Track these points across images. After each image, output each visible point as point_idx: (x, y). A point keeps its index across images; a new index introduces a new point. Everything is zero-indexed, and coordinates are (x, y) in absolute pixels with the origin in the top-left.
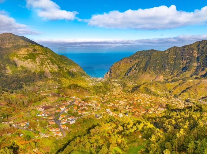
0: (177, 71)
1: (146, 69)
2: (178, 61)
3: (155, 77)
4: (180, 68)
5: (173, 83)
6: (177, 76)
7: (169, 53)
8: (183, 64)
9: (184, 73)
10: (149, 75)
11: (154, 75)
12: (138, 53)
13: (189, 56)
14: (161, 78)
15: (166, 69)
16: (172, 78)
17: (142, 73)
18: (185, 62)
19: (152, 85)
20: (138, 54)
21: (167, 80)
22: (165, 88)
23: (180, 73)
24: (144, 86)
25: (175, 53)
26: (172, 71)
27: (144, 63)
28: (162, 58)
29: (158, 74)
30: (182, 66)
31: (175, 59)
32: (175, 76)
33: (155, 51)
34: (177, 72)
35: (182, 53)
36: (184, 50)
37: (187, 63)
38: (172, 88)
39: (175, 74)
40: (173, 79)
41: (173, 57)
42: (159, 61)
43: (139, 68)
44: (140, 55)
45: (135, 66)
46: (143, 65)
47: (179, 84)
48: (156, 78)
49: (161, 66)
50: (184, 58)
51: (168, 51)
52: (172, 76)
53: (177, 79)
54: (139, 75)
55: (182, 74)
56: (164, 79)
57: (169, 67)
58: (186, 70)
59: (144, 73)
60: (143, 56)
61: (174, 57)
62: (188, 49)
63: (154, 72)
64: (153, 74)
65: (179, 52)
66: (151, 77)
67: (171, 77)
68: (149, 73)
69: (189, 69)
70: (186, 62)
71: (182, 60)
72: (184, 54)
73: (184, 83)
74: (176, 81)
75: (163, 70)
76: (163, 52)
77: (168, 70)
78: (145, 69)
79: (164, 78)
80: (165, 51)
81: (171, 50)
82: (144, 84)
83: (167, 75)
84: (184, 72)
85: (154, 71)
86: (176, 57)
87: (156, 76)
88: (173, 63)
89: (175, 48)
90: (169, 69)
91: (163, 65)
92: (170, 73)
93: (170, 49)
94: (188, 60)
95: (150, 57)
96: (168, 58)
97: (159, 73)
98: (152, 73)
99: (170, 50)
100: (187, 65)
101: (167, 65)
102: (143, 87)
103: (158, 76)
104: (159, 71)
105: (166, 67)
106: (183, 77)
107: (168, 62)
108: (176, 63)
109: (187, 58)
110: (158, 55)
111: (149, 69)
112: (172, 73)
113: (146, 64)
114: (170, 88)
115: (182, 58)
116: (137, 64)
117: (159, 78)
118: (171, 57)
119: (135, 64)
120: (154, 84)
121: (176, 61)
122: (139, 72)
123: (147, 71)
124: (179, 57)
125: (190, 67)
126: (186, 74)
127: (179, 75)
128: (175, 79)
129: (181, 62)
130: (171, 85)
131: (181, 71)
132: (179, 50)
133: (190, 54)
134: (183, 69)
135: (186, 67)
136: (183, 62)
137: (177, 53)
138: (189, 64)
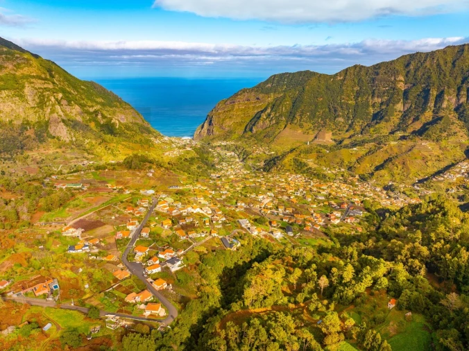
0: (361, 121)
2: (364, 99)
3: (313, 136)
4: (368, 114)
5: (355, 149)
6: (361, 133)
7: (344, 79)
8: (373, 106)
9: (377, 126)
10: (300, 131)
11: (311, 132)
12: (274, 79)
13: (387, 89)
14: (328, 138)
15: (338, 116)
16: (350, 137)
17: (283, 126)
18: (378, 100)
19: (311, 153)
20: (275, 81)
21: (341, 142)
22: (338, 160)
23: (369, 126)
24: (293, 157)
25: (357, 82)
26: (350, 122)
27: (288, 103)
28: (329, 92)
29: (320, 128)
30: (371, 110)
31: (358, 94)
32: (357, 134)
33: (314, 74)
34: (360, 124)
35: (373, 80)
36: (377, 74)
37: (382, 104)
38: (354, 159)
39: (358, 129)
40: (353, 138)
41: (353, 91)
42: (322, 99)
43: (277, 115)
44: (278, 84)
45: (269, 111)
46: (286, 108)
47: (367, 151)
48: (316, 137)
49: (327, 110)
50: (376, 91)
51: (343, 74)
52: (351, 132)
53: (362, 139)
54: (279, 131)
55: (372, 129)
56: (335, 140)
57: (343, 113)
58: (381, 119)
59: (289, 125)
60: (285, 87)
61: (355, 89)
62: (385, 73)
63: (310, 125)
64: (310, 128)
65: (365, 79)
66: (306, 135)
67: (348, 135)
68: (301, 126)
69: (386, 117)
70: (380, 100)
71: (373, 96)
72: (377, 82)
73: (379, 148)
74: (362, 143)
75: (330, 120)
76: (331, 77)
77: (341, 119)
78: (291, 117)
79: (333, 138)
80: (336, 75)
81: (348, 73)
82: (292, 151)
83: (339, 131)
84: (377, 123)
85: (312, 122)
86: (359, 88)
87: (316, 132)
88: (352, 102)
89: (358, 69)
90: (343, 117)
91: (331, 108)
92: (347, 127)
93: (347, 70)
94: (386, 97)
95: (302, 89)
96: (343, 91)
97: (323, 126)
98: (308, 125)
99: (346, 74)
100: (384, 107)
101: (339, 109)
102: (290, 158)
103: (320, 133)
104: (322, 122)
105: (337, 113)
106: (375, 136)
107: (343, 101)
108: (360, 103)
109: (384, 93)
110: (319, 84)
111: (301, 118)
112: (351, 126)
113: (293, 106)
114: (349, 160)
115: (373, 93)
116: (274, 105)
117: (324, 138)
118: (349, 89)
119: (268, 105)
120: (314, 151)
121: (360, 99)
122: (277, 123)
123: (296, 121)
124: (366, 89)
125: (388, 114)
126: (381, 129)
127: (367, 130)
128: (359, 140)
129: (370, 102)
130: (351, 154)
131: (370, 122)
132: (367, 74)
133: (391, 83)
134: (375, 117)
135: (381, 112)
136: (374, 102)
137: (363, 81)
138: (387, 106)
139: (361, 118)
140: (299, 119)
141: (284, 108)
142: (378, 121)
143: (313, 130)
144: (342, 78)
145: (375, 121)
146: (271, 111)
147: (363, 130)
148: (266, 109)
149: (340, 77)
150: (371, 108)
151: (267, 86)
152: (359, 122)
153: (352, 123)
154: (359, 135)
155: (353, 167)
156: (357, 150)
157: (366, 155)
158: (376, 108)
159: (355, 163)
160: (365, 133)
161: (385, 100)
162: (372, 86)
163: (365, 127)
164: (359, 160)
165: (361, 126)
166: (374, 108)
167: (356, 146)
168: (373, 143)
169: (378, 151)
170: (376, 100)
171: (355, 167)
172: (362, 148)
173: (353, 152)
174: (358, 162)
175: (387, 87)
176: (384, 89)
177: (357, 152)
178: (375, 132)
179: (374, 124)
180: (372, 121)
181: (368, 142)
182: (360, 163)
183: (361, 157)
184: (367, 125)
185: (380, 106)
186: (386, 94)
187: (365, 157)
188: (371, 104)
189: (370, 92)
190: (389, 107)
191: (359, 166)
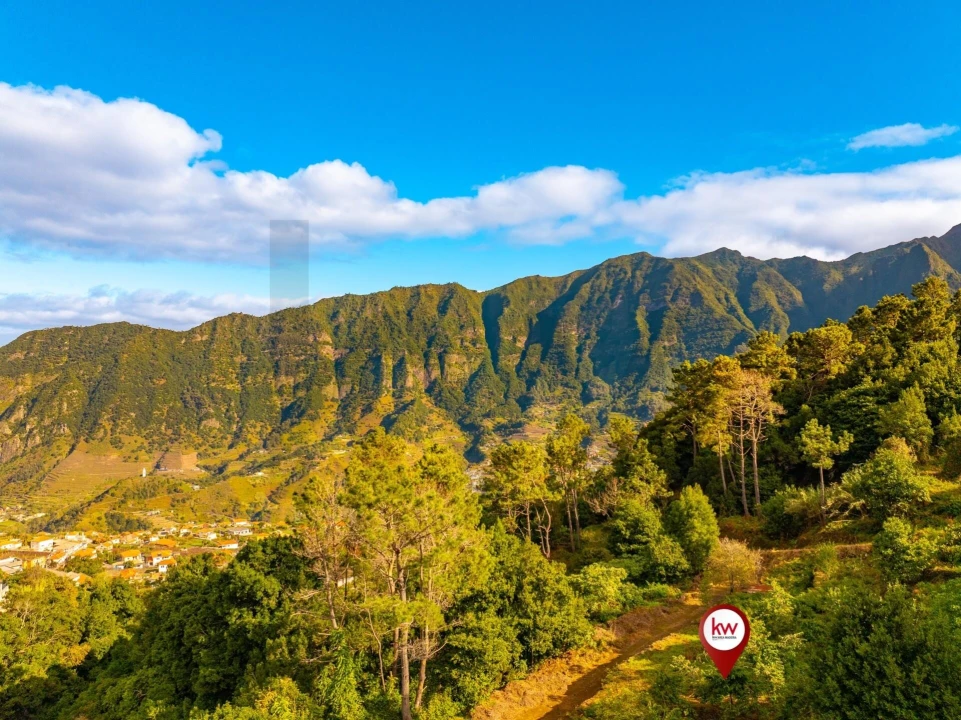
0: (259, 425)
1: (95, 423)
2: (259, 380)
3: (151, 464)
4: (271, 408)
5: (260, 474)
6: (265, 446)
7: (212, 340)
8: (280, 392)
9: (295, 429)
10: (114, 456)
11: (143, 455)
12: (32, 341)
13: (303, 357)
14: (188, 464)
15: (207, 416)
16: (241, 457)
17: (68, 448)
18: (287, 381)
19: (153, 495)
20: (36, 346)
21: (221, 470)
22: (224, 503)
23: (278, 430)
24: (106, 510)
25: (239, 345)
26: (234, 428)
27: (76, 392)
28: (179, 367)
29: (164, 444)
30: (277, 401)
31: (245, 371)
32: (257, 449)
33: (140, 329)
34: (258, 429)
35: (273, 342)
36: (280, 330)
37: (296, 387)
38: (261, 496)
39: (256, 441)
40: (249, 459)
41: (232, 364)
42: (163, 382)
43: (47, 422)
44: (45, 350)
45: (20, 414)
46: (70, 405)
47: (288, 475)
48: (158, 467)
49: (179, 405)
50: (282, 364)
51: (208, 331)
52: (241, 448)
53: (269, 457)
54: (54, 461)
55: (286, 436)
56: (206, 468)
57: (217, 409)
58: (300, 416)
59: (82, 444)
60: (65, 359)
61: (238, 360)
62: (295, 328)
63: (140, 440)
64: (140, 448)
65: (258, 340)
66: (131, 464)
67: (234, 453)
68: (117, 444)
69: (310, 412)
70: (292, 380)
71: (276, 374)
72: (280, 346)
73: (313, 466)
74: (274, 462)
75: (188, 426)
76: (180, 335)
77: (214, 423)
78: (86, 425)
79: (202, 462)
80: (193, 331)
81: (219, 330)
82: (99, 499)
83: (213, 447)
84: (293, 424)
85: (144, 433)
86: (245, 359)
87: (157, 455)
88: (234, 387)
89: (238, 321)
90: (218, 417)
91: (188, 399)
92: (230, 438)
93: (215, 322)
94: (302, 375)
95: (111, 359)
96: (211, 365)
97: (172, 441)
98: (133, 441)
99: (214, 329)
100: (301, 393)
101: (208, 401)
102: (96, 515)
103: (167, 456)
104: (170, 432)
105: (204, 411)
106: (294, 448)
107: (213, 384)
108: (251, 388)
109: (298, 367)
110: (155, 351)
111: (116, 425)
112: (237, 436)
113: (91, 399)
114: (251, 500)
115: (277, 366)
116: (34, 401)
117: (178, 466)
118: (224, 359)
119: (18, 399)
120: (161, 490)
121: (249, 380)
122: (47, 443)
123: (101, 434)
124: (260, 359)
125: (313, 404)
126: (303, 435)
127: (276, 440)
128: (264, 459)
129: (273, 385)
130: (254, 486)
131: (278, 424)
132: (258, 330)
133: (308, 348)
134: (286, 413)
135: (298, 403)
136: (279, 384)
137: (252, 344)
138: (308, 391)
139: (259, 419)
140: (108, 428)
141: (65, 405)
142: (295, 420)
143: (149, 452)
144: (205, 338)
145: (288, 421)
146: (27, 415)
147: (265, 441)
148: (11, 411)
149: (202, 335)
150: (275, 398)
151: (14, 356)
152: (255, 427)
153: (240, 429)
154: (261, 452)
155: (263, 513)
156: (266, 476)
157: (287, 483)
158: (285, 396)
159: (266, 503)
160: (273, 446)
161: (301, 380)
162: (271, 353)
163: (270, 434)
164: (273, 497)
165: (260, 433)
166: (282, 396)
167: (260, 467)
168: (297, 459)
169: (311, 471)
170: (284, 380)
171: (268, 512)
172: (274, 470)
173: (258, 481)
174: (273, 501)
175: (302, 354)
176: (297, 358)
177: (267, 481)
178: (293, 442)
179: (288, 427)
180: (282, 421)
181: (284, 458)
182: (278, 501)
183: (278, 489)
184: (273, 430)
185: (294, 393)
186: (302, 368)
187: (286, 488)
188: (274, 389)
189: (269, 365)
190: (311, 392)
191: (276, 507)
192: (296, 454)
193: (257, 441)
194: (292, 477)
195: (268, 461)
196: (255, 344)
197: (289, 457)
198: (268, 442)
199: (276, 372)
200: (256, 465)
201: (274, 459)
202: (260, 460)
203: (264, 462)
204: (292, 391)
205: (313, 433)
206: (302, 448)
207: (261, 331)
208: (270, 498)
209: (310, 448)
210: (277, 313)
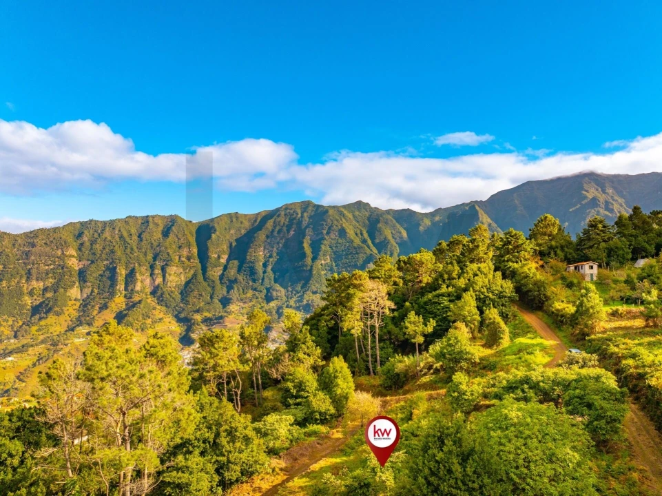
0: (11, 319)
2: (13, 284)
4: (22, 307)
5: (10, 359)
6: (15, 337)
8: (31, 293)
9: (43, 323)
13: (52, 267)
18: (38, 285)
23: (28, 324)
30: (28, 301)
32: (8, 338)
34: (10, 323)
35: (27, 254)
36: (33, 245)
37: (45, 290)
38: (10, 377)
39: (7, 332)
47: (35, 359)
50: (34, 272)
53: (20, 345)
55: (34, 328)
58: (47, 312)
62: (46, 244)
65: (12, 252)
69: (57, 309)
70: (41, 285)
71: (28, 279)
72: (33, 258)
73: (57, 351)
74: (23, 349)
84: (41, 319)
94: (51, 280)
100: (49, 295)
106: (41, 337)
109: (47, 274)
115: (29, 273)
124: (14, 268)
125: (59, 303)
126: (50, 327)
127: (26, 331)
128: (14, 347)
129: (25, 288)
130: (4, 368)
131: (28, 319)
132: (14, 245)
133: (57, 259)
134: (35, 310)
135: (47, 302)
136: (30, 288)
137: (8, 255)
138: (55, 292)
139: (11, 314)
142: (43, 315)
145: (37, 316)
147: (16, 332)
150: (26, 298)
152: (7, 321)
154: (12, 341)
155: (11, 390)
156: (16, 360)
157: (34, 365)
158: (35, 297)
159: (15, 381)
160: (23, 336)
161: (50, 285)
162: (24, 263)
163: (21, 327)
164: (21, 377)
165: (12, 326)
166: (33, 296)
167: (10, 353)
168: (43, 345)
169: (55, 355)
170: (34, 284)
171: (16, 389)
172: (23, 355)
173: (8, 365)
174: (20, 380)
175: (51, 264)
176: (47, 267)
177: (16, 364)
178: (40, 333)
179: (36, 321)
180: (32, 316)
181: (32, 346)
182: (26, 380)
183: (25, 370)
184: (24, 324)
185: (43, 294)
186: (50, 275)
187: (33, 369)
188: (26, 291)
189: (23, 273)
190: (58, 293)
191: (24, 384)
192: (42, 342)
193: (9, 332)
194: (38, 360)
195: (18, 348)
196: (10, 255)
197: (36, 345)
198: (19, 333)
199: (28, 277)
200: (7, 351)
201: (23, 346)
202: (10, 348)
203: (14, 349)
204: (41, 293)
205: (58, 326)
206: (49, 337)
207: (17, 246)
208: (18, 377)
209: (55, 338)
210: (31, 232)
